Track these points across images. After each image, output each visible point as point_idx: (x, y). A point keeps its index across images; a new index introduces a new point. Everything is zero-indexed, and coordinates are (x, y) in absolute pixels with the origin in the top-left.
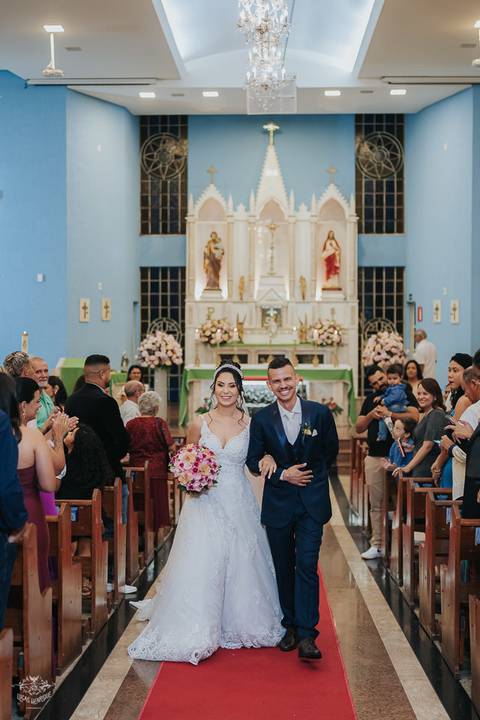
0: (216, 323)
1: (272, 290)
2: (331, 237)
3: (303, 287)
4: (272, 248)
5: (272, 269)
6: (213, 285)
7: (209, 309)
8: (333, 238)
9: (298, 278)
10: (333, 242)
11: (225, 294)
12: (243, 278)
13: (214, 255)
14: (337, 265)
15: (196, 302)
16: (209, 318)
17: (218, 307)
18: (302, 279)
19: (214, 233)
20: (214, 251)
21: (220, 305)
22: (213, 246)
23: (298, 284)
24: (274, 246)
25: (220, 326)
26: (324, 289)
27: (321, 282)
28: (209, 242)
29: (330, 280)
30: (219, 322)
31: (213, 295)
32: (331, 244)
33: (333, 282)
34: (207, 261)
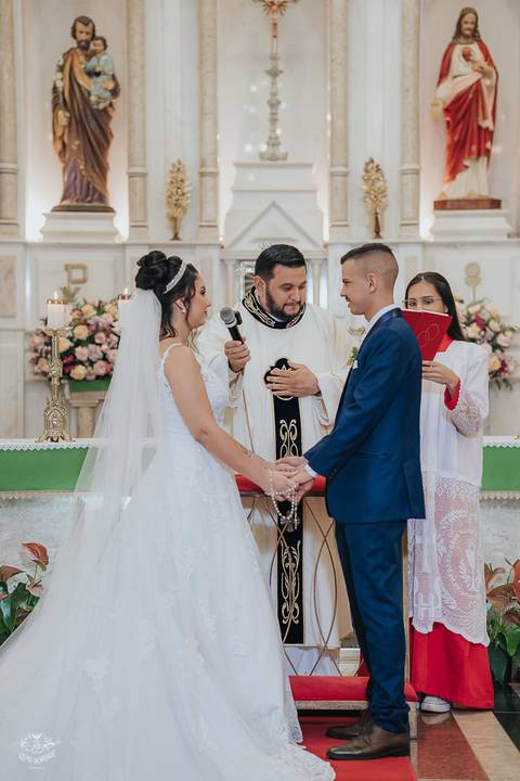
0: (90, 312)
1: (274, 204)
2: (466, 30)
3: (376, 196)
4: (274, 73)
5: (274, 142)
6: (86, 195)
7: (68, 268)
8: (475, 35)
9: (357, 169)
10: (475, 48)
11: (121, 223)
12: (178, 168)
13: (85, 95)
14: (487, 124)
15: (26, 245)
16: (68, 297)
17: (98, 263)
18: (373, 169)
19: (86, 21)
20: (83, 81)
21: (106, 257)
22: (80, 63)
23: (358, 184)
24: (281, 66)
25: (104, 320)
26: (441, 205)
27: (433, 183)
28: (68, 54)
29: (461, 177)
30: (100, 309)
31: (85, 224)
32: (467, 56)
33: (472, 180)
34: (63, 116)
